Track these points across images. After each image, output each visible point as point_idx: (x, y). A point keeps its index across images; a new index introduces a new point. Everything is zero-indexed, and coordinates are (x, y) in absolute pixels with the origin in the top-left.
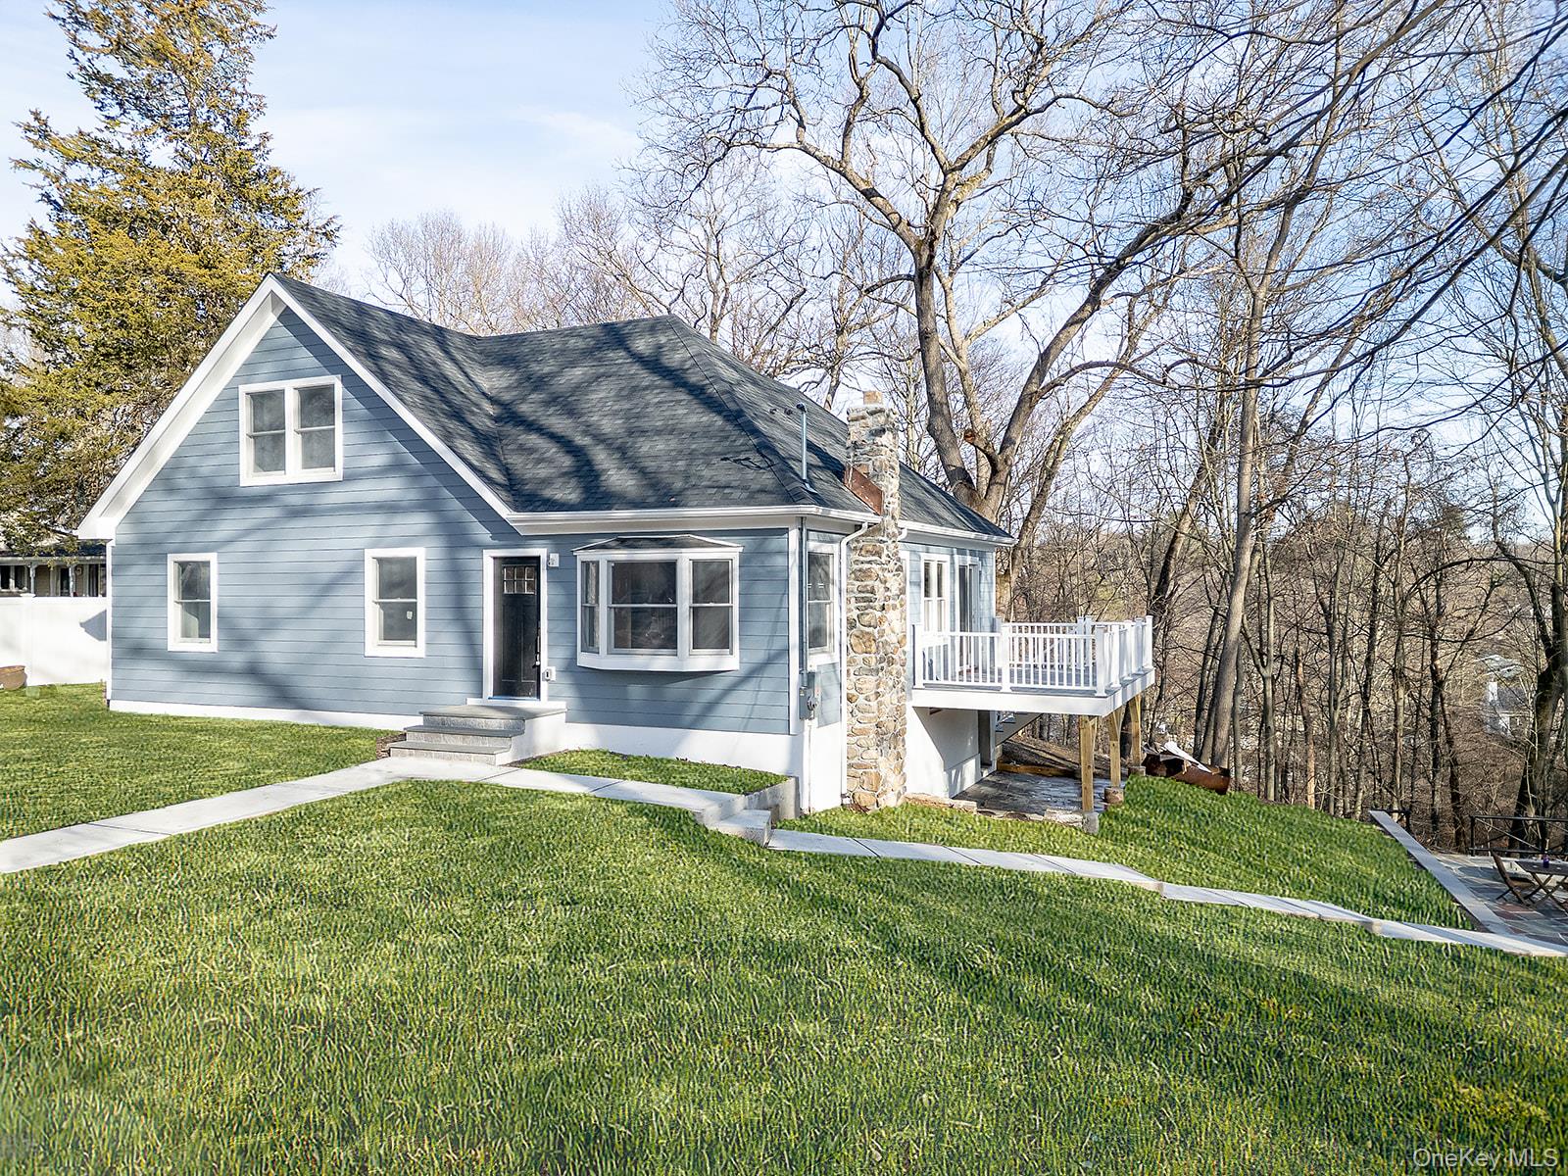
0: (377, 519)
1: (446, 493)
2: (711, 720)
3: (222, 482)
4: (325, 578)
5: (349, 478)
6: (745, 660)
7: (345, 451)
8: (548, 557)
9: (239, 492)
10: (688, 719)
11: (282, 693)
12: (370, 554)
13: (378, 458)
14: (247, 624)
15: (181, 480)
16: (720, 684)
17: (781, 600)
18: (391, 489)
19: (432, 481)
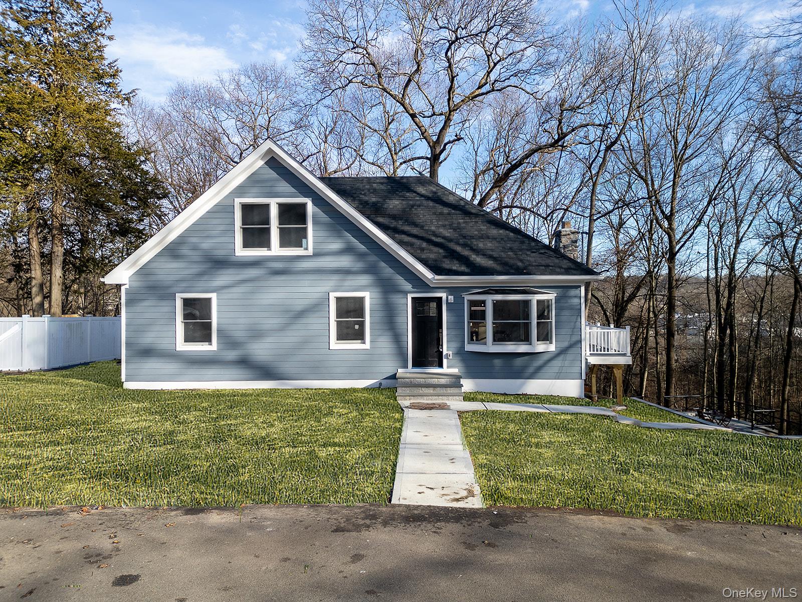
0: (336, 277)
1: (383, 264)
2: (539, 375)
3: (220, 253)
4: (299, 308)
5: (316, 255)
6: (558, 346)
7: (314, 239)
8: (447, 298)
9: (233, 259)
10: (527, 375)
11: (265, 372)
12: (333, 296)
13: (336, 245)
14: (239, 334)
15: (185, 251)
16: (546, 357)
17: (577, 319)
18: (345, 262)
19: (373, 258)
